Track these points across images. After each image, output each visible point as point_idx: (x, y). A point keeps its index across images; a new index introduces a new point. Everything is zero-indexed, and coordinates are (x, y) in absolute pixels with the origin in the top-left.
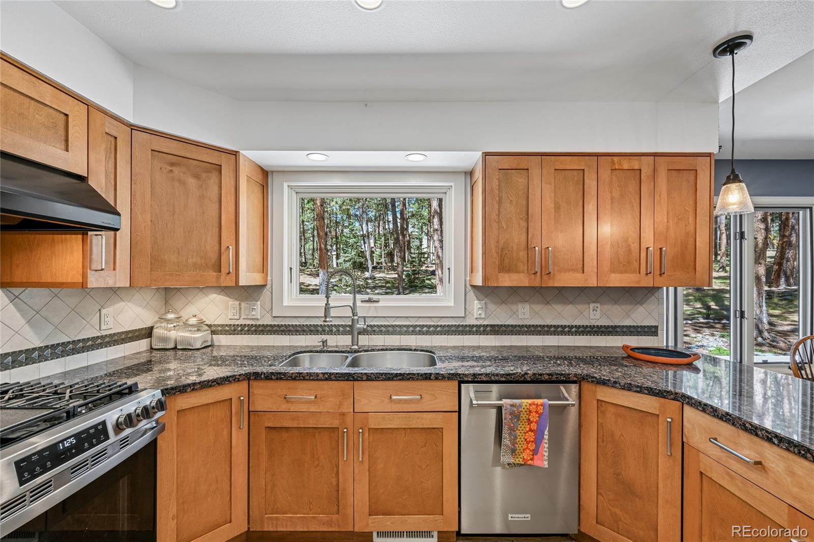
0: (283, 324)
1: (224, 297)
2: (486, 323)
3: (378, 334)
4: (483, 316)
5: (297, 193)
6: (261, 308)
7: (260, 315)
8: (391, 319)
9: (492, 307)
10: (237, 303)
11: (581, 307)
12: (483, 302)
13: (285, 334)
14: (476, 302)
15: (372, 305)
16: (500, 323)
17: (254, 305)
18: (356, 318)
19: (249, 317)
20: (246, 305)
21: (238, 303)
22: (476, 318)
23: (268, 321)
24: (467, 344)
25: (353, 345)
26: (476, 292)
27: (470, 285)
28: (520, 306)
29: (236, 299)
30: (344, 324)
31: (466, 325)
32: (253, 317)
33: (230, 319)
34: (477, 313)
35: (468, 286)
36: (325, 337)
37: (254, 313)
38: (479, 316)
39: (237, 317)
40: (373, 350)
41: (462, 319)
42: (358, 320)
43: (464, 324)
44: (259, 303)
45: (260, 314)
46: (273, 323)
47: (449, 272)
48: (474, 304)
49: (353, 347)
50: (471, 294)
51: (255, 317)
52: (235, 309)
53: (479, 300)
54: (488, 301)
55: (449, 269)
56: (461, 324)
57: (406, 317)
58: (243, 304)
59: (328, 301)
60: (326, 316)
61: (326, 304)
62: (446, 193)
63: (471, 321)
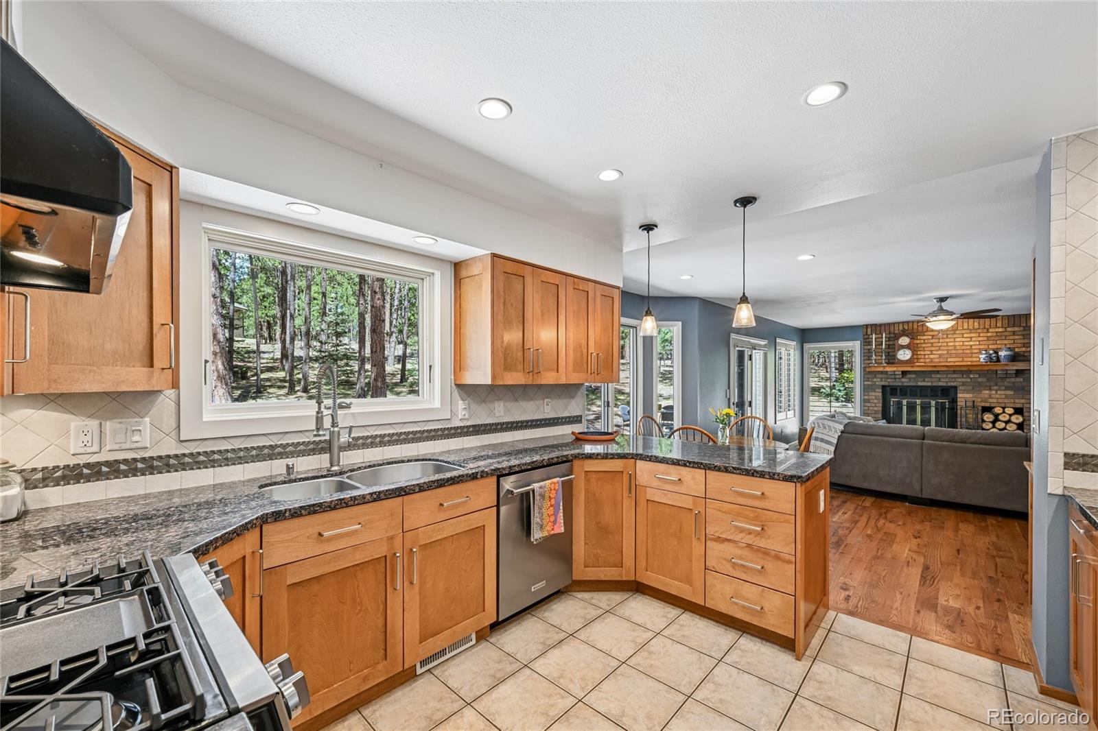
0: (201, 450)
1: (68, 415)
2: (469, 423)
3: (354, 449)
4: (467, 416)
6: (151, 430)
7: (150, 441)
9: (474, 406)
10: (93, 424)
11: (539, 402)
12: (467, 402)
13: (207, 467)
14: (460, 402)
15: (346, 412)
16: (480, 423)
17: (138, 424)
18: (336, 429)
19: (127, 446)
20: (118, 426)
21: (97, 422)
22: (461, 420)
23: (169, 447)
24: (453, 447)
25: (332, 465)
26: (461, 392)
27: (455, 384)
28: (496, 404)
29: (91, 416)
31: (451, 428)
32: (134, 446)
33: (73, 455)
34: (461, 412)
35: (453, 385)
37: (136, 438)
38: (463, 417)
39: (95, 448)
40: (360, 468)
41: (447, 421)
43: (450, 426)
44: (147, 419)
45: (151, 438)
46: (179, 452)
47: (430, 370)
48: (458, 404)
49: (333, 469)
50: (456, 394)
51: (138, 445)
52: (89, 435)
53: (463, 400)
54: (471, 401)
55: (430, 367)
56: (447, 427)
57: (390, 424)
58: (109, 426)
59: (319, 408)
60: (318, 429)
61: (318, 413)
62: (423, 279)
63: (456, 423)
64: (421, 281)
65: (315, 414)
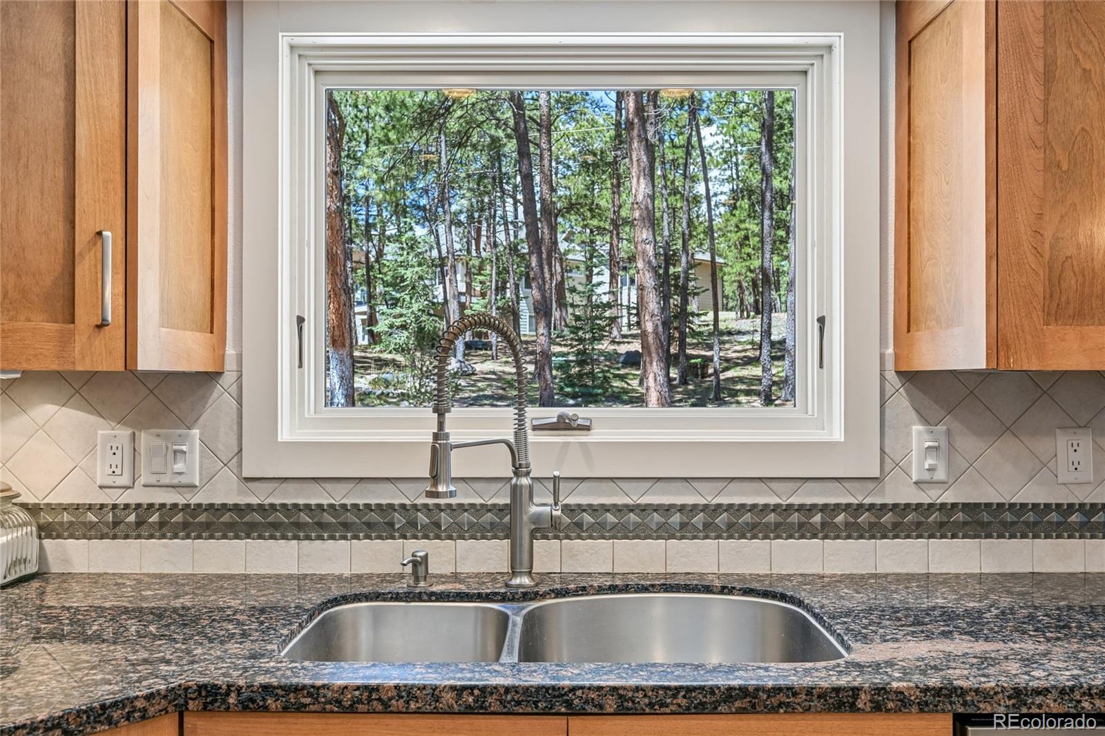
0: (277, 501)
1: (81, 414)
2: (949, 497)
3: (591, 537)
4: (940, 475)
5: (317, 72)
6: (201, 451)
7: (201, 474)
8: (634, 484)
9: (969, 444)
10: (124, 433)
12: (942, 428)
13: (284, 537)
14: (917, 428)
15: (570, 439)
16: (995, 499)
17: (183, 439)
18: (525, 481)
19: (166, 480)
20: (160, 442)
21: (128, 432)
22: (915, 483)
23: (226, 492)
24: (889, 566)
25: (514, 574)
26: (917, 393)
27: (898, 373)
28: (1060, 442)
29: (121, 421)
30: (478, 501)
31: (884, 506)
32: (176, 481)
33: (101, 487)
34: (921, 464)
35: (891, 375)
36: (419, 547)
37: (179, 466)
38: (927, 476)
39: (125, 480)
40: (584, 589)
41: (871, 485)
42: (531, 488)
43: (878, 501)
44: (196, 432)
45: (201, 467)
46: (242, 500)
47: (821, 330)
48: (909, 434)
49: (517, 581)
50: (901, 403)
51: (183, 480)
52: (119, 453)
53: (925, 420)
54: (957, 426)
55: (821, 320)
56: (868, 501)
57: (685, 479)
58: (144, 438)
59: (441, 425)
60: (435, 478)
61: (436, 437)
62: (805, 73)
63: (900, 492)
64: (798, 79)
65: (430, 439)
